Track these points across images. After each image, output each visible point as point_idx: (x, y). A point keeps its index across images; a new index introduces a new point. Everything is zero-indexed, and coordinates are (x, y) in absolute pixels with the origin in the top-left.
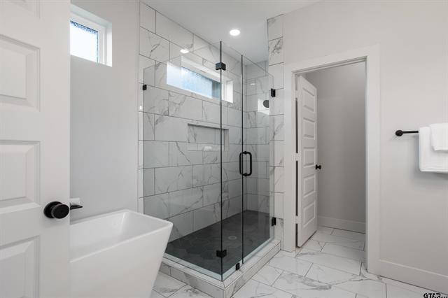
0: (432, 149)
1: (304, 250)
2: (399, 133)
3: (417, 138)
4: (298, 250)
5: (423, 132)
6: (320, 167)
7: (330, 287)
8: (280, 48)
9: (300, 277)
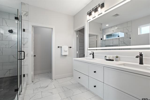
0: (64, 50)
1: (35, 82)
2: (58, 47)
3: (61, 49)
4: (33, 83)
5: (63, 47)
6: (35, 56)
7: (48, 86)
8: (27, 15)
9: (39, 88)
